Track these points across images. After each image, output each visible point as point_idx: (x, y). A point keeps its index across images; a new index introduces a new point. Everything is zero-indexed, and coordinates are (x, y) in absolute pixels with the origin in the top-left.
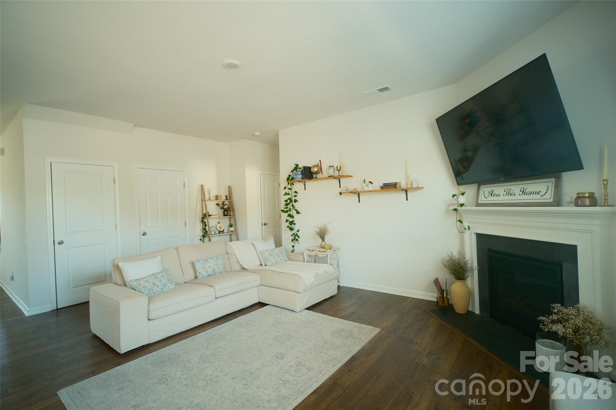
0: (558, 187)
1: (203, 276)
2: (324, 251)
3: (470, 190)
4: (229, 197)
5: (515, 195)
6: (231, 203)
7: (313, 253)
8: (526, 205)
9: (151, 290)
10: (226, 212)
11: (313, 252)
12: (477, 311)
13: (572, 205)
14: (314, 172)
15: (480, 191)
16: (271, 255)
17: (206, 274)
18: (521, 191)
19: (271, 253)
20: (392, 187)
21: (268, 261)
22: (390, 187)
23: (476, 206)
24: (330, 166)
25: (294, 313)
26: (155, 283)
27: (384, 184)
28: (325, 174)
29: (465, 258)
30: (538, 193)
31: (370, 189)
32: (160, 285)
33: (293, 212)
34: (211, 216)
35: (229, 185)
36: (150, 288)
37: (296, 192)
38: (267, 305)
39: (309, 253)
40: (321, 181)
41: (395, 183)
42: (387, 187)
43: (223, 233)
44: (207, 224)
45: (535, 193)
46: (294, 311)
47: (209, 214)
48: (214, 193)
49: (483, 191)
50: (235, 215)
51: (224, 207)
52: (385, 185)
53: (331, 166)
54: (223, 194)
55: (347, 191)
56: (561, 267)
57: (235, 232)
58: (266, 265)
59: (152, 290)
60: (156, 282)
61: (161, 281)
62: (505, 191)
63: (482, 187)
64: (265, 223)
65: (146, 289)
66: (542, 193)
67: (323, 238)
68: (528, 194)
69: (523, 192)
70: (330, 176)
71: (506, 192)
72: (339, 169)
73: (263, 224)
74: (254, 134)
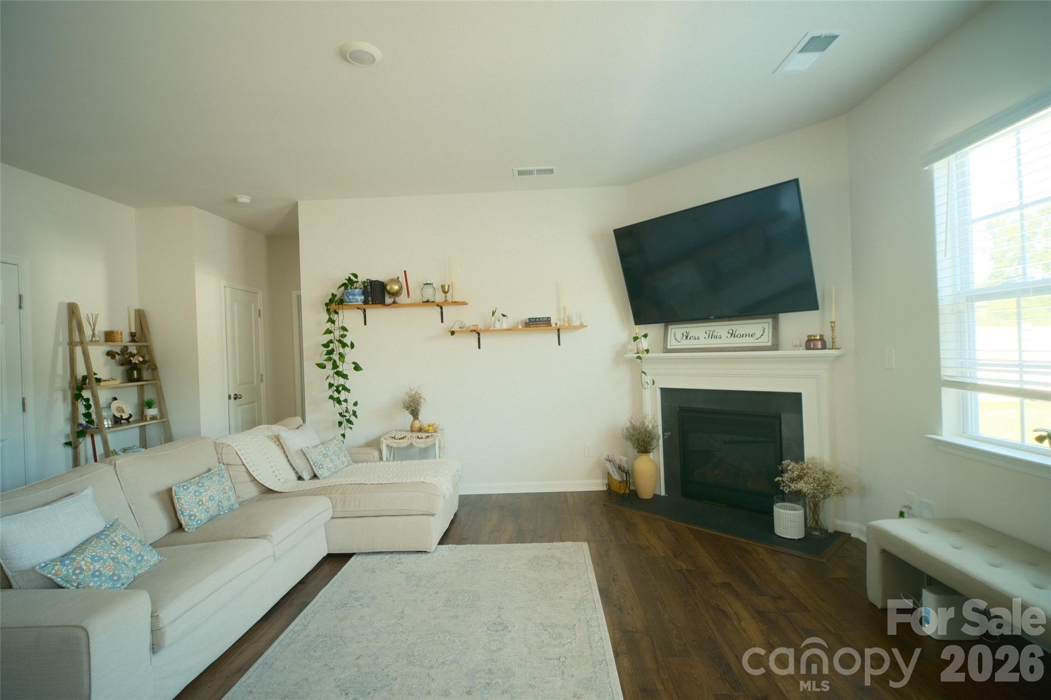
0: (776, 329)
1: (199, 522)
2: (427, 437)
3: (654, 330)
4: (140, 334)
5: (721, 338)
6: (146, 350)
7: (404, 443)
8: (738, 349)
9: (115, 578)
10: (135, 372)
11: (401, 441)
12: (663, 493)
13: (801, 348)
14: (391, 291)
15: (668, 332)
16: (325, 456)
17: (205, 515)
18: (729, 333)
19: (325, 451)
20: (544, 324)
21: (322, 468)
22: (540, 324)
23: (664, 352)
24: (427, 284)
25: (424, 555)
26: (117, 558)
27: (529, 319)
28: (415, 296)
29: (644, 424)
30: (752, 336)
31: (505, 326)
32: (130, 561)
33: (346, 368)
34: (102, 384)
35: (137, 308)
36: (111, 573)
37: (344, 329)
38: (352, 555)
39: (395, 443)
40: (406, 308)
41: (548, 318)
42: (536, 324)
43: (129, 422)
44: (91, 402)
45: (747, 336)
46: (426, 552)
47: (96, 376)
48: (102, 326)
49: (673, 334)
50: (159, 380)
51: (131, 361)
52: (531, 320)
53: (429, 283)
54: (125, 327)
55: (461, 329)
56: (779, 418)
57: (161, 418)
58: (315, 476)
59: (119, 578)
60: (119, 556)
61: (128, 550)
62: (706, 333)
63: (670, 327)
64: (236, 395)
65: (103, 578)
66: (758, 335)
67: (415, 413)
68: (739, 336)
69: (732, 334)
70: (425, 300)
71: (708, 334)
72: (446, 290)
73: (232, 397)
74: (235, 200)
